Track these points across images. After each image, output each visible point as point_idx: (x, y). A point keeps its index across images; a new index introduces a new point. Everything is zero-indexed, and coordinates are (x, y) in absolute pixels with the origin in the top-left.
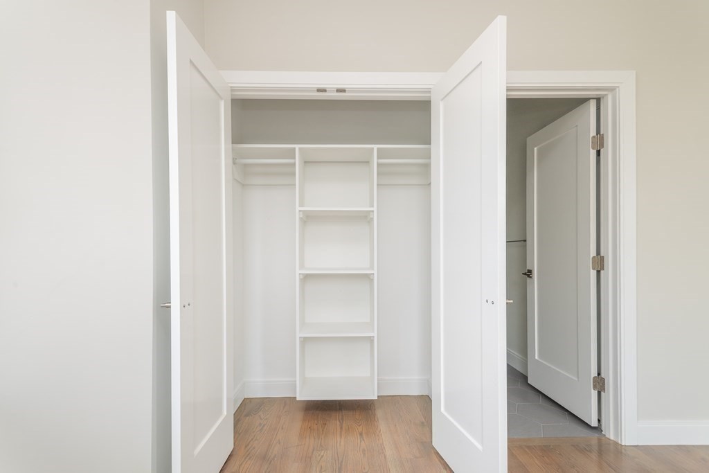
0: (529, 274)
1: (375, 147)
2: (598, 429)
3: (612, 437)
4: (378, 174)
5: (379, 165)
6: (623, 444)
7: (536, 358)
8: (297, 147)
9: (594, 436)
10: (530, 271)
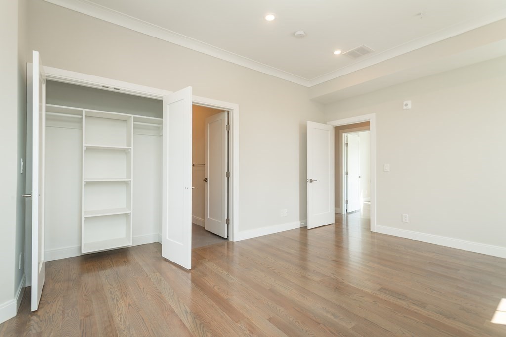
0: (206, 180)
1: (133, 116)
2: (227, 239)
3: (231, 240)
4: (134, 128)
5: (134, 124)
6: (234, 241)
7: (208, 217)
8: (84, 110)
9: (225, 242)
10: (206, 179)
